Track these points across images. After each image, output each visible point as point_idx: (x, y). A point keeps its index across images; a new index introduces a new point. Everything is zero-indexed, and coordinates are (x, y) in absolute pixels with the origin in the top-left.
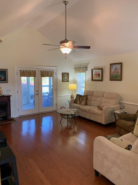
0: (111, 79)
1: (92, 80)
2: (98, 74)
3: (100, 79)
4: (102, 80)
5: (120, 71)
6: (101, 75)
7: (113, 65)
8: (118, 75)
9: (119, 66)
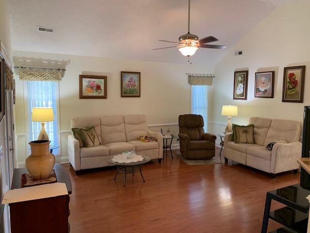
0: (123, 95)
1: (82, 97)
2: (96, 85)
3: (102, 94)
4: (105, 97)
5: (137, 83)
6: (102, 87)
7: (126, 75)
8: (135, 90)
9: (135, 77)
